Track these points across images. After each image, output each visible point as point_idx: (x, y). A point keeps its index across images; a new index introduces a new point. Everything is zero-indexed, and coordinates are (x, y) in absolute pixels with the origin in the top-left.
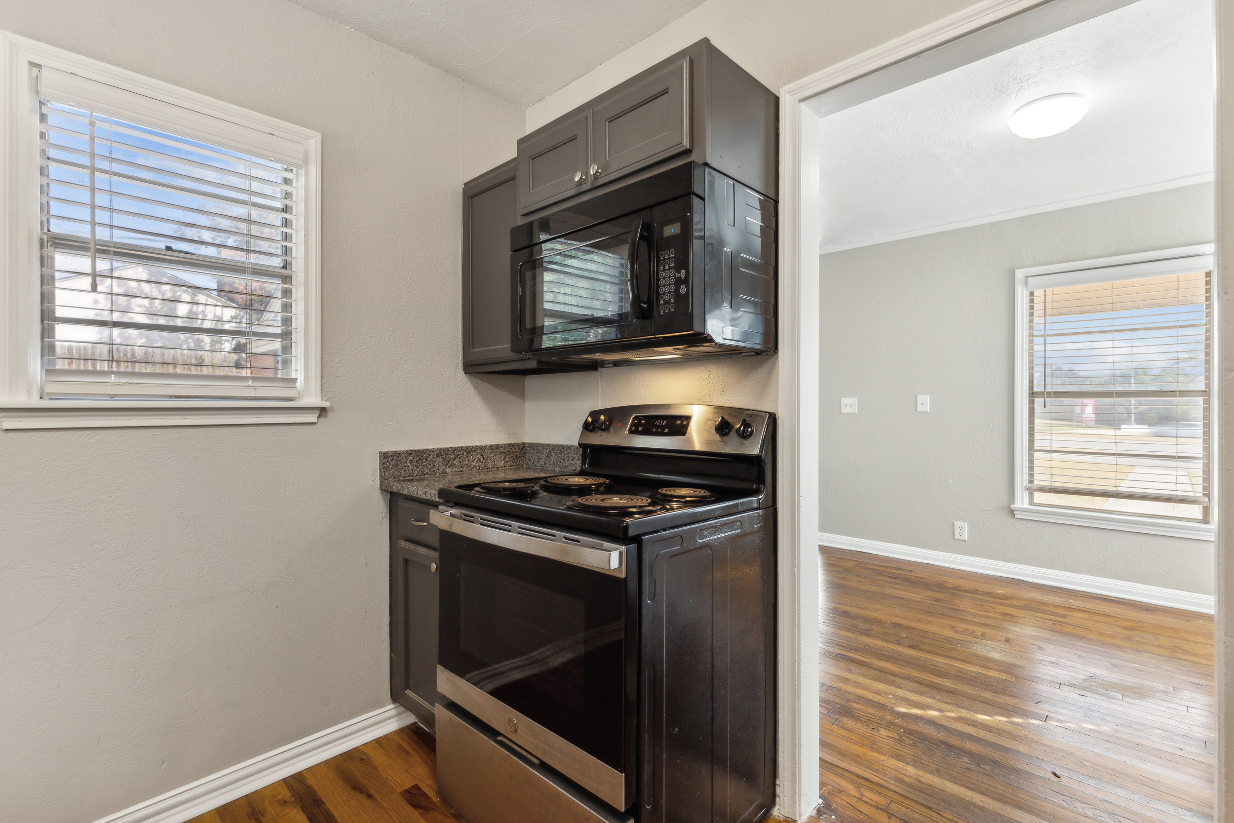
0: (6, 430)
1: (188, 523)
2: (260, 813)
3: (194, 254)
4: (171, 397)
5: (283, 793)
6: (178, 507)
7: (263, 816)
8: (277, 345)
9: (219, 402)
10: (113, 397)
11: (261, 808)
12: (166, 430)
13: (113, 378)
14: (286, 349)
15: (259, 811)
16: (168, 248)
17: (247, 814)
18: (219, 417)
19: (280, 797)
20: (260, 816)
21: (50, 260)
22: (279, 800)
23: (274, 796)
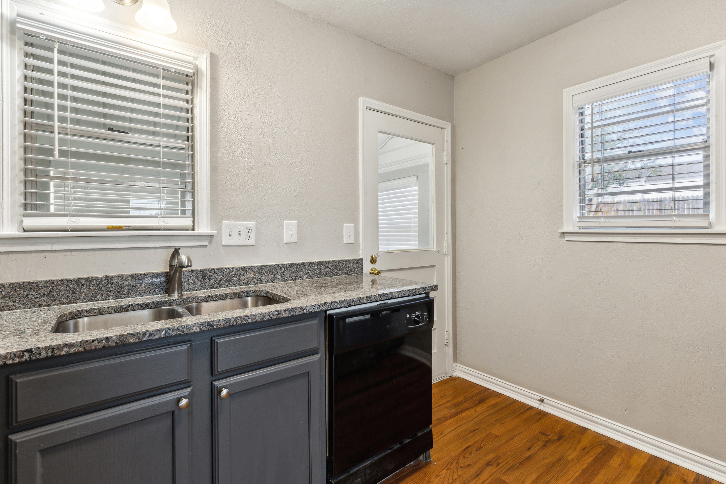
0: (567, 241)
1: (637, 293)
2: (667, 473)
3: (643, 151)
4: (627, 227)
5: (689, 477)
6: (632, 284)
7: (667, 475)
8: (700, 193)
9: (654, 230)
10: (602, 228)
11: (670, 472)
12: (626, 244)
13: (602, 219)
14: (707, 195)
15: (668, 472)
16: (630, 152)
17: (661, 468)
18: (655, 238)
19: (685, 477)
20: (666, 474)
21: (583, 171)
22: (683, 478)
23: (683, 474)
